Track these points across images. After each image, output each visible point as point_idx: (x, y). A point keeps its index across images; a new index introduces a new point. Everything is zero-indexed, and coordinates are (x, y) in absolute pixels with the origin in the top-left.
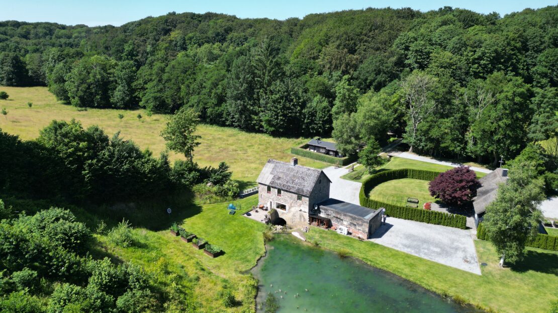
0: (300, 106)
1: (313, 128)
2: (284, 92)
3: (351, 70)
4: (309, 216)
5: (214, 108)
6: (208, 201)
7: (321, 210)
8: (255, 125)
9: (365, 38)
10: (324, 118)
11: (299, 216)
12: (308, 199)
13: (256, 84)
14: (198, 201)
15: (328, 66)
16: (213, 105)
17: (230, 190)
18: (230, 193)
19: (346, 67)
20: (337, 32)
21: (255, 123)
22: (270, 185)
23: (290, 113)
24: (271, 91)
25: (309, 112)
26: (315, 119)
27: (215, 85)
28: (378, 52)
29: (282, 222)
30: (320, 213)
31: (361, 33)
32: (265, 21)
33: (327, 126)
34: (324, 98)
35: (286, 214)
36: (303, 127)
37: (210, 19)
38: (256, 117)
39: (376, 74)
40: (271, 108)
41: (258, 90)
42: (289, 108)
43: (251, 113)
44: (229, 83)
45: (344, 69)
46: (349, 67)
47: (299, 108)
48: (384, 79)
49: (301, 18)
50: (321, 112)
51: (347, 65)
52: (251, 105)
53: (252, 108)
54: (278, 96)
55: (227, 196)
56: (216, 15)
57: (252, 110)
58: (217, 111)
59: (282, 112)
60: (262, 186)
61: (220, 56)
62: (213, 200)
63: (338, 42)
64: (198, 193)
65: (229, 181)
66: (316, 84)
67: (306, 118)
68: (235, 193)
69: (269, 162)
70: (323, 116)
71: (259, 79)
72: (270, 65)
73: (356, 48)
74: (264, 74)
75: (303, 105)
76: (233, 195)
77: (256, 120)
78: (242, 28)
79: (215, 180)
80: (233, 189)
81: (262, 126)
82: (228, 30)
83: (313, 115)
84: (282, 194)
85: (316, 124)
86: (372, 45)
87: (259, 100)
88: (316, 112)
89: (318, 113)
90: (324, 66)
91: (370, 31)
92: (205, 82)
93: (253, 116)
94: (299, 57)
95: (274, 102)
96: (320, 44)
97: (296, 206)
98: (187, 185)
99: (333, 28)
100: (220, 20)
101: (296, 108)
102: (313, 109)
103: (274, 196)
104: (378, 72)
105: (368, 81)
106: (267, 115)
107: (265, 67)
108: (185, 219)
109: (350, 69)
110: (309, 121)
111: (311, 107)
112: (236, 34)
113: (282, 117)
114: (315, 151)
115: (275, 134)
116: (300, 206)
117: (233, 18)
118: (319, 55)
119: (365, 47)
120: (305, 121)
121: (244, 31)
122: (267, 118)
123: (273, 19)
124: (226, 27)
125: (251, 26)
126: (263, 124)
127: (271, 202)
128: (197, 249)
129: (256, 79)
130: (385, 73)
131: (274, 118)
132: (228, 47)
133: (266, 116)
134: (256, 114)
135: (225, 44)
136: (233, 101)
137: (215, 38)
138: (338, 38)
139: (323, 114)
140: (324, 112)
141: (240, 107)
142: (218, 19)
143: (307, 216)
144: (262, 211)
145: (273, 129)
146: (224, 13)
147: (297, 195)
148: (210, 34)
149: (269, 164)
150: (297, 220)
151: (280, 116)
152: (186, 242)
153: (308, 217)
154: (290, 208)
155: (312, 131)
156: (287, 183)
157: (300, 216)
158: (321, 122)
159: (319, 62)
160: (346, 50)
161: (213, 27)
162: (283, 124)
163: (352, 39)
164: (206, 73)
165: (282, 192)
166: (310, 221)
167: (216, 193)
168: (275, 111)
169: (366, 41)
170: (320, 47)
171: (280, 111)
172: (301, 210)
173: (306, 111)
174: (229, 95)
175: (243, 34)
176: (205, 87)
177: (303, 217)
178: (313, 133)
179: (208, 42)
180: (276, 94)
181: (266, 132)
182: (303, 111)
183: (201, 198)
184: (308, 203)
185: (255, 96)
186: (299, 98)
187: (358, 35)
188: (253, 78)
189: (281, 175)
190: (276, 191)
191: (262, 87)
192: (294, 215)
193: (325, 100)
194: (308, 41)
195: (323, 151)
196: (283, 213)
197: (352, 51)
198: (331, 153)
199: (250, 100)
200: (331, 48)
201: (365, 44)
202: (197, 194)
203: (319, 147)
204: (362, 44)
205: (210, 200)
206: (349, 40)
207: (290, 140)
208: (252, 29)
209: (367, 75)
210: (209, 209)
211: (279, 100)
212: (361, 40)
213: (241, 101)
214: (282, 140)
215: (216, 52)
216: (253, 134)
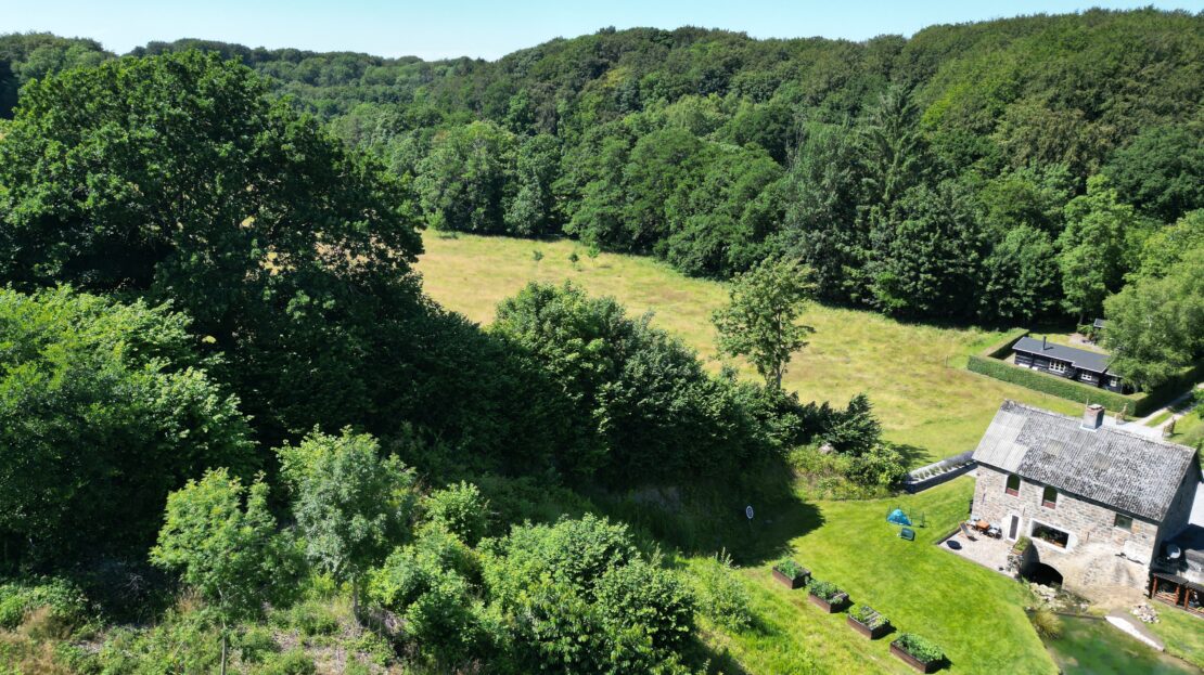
0: (978, 249)
1: (1008, 307)
2: (938, 214)
3: (1092, 161)
4: (1151, 575)
5: (745, 245)
6: (829, 493)
7: (1188, 561)
8: (849, 289)
9: (1131, 83)
10: (1041, 281)
11: (1112, 569)
12: (1154, 528)
13: (862, 193)
14: (805, 491)
15: (1026, 150)
16: (743, 238)
17: (883, 470)
18: (883, 478)
19: (1079, 155)
20: (1046, 68)
21: (851, 286)
22: (1021, 473)
23: (952, 265)
24: (901, 210)
25: (1001, 265)
26: (1015, 283)
27: (753, 194)
28: (1168, 118)
29: (1050, 576)
30: (1183, 570)
31: (1117, 70)
32: (817, 43)
33: (1050, 303)
34: (1038, 231)
35: (1068, 557)
36: (983, 302)
37: (691, 42)
38: (855, 272)
39: (1168, 175)
40: (902, 251)
41: (867, 207)
42: (949, 255)
43: (841, 261)
44: (793, 189)
45: (1075, 159)
46: (1085, 155)
47: (974, 255)
48: (1189, 187)
49: (908, 35)
50: (1033, 268)
51: (1082, 147)
52: (847, 243)
53: (847, 249)
54: (921, 223)
55: (876, 483)
56: (703, 32)
57: (848, 254)
58: (752, 253)
59: (930, 263)
60: (992, 473)
61: (720, 124)
62: (841, 491)
63: (1051, 92)
64: (803, 470)
65: (877, 446)
66: (1011, 194)
67: (989, 279)
68: (896, 478)
69: (1007, 407)
70: (1039, 278)
71: (871, 181)
72: (903, 146)
73: (1103, 106)
74: (884, 168)
75: (986, 250)
76: (891, 484)
77: (853, 279)
78: (765, 59)
79: (842, 441)
80: (891, 468)
81: (869, 294)
82: (734, 65)
83: (1011, 272)
84: (1058, 503)
85: (1017, 296)
86: (1150, 100)
87: (866, 230)
88: (1018, 265)
89: (1024, 270)
90: (1011, 151)
91: (1143, 66)
92: (726, 185)
93: (847, 269)
94: (939, 128)
95: (912, 236)
96: (997, 95)
97: (1106, 540)
98: (778, 447)
99: (1033, 57)
100: (714, 43)
101: (967, 255)
102: (1012, 259)
103: (1030, 503)
104: (1173, 169)
105: (1142, 191)
106: (888, 267)
107: (889, 153)
108: (790, 539)
109: (1090, 158)
110: (998, 287)
111: (1005, 253)
112: (751, 74)
113: (929, 276)
114: (1035, 368)
115: (903, 316)
116: (1121, 542)
117: (741, 39)
118: (995, 124)
119: (1128, 105)
120: (989, 288)
121: (769, 66)
122: (888, 276)
123: (835, 38)
124: (728, 59)
125: (784, 56)
126: (874, 288)
127: (1015, 520)
128: (867, 638)
129: (864, 180)
130: (1191, 171)
131: (909, 277)
132: (735, 103)
133: (885, 270)
134: (857, 264)
135: (731, 95)
136: (803, 233)
137: (704, 84)
138: (1050, 81)
139: (1040, 271)
140: (1042, 268)
141: (818, 246)
142: (708, 41)
143: (1142, 574)
144: (986, 537)
145: (901, 302)
146: (722, 28)
147: (1113, 514)
148: (694, 74)
149: (1008, 415)
150: (1106, 576)
151: (925, 272)
152: (828, 613)
153: (1148, 578)
154: (1081, 543)
155: (1003, 314)
156: (1079, 472)
157: (1118, 571)
158: (1031, 293)
159: (998, 139)
160: (1078, 112)
161: (699, 60)
162: (930, 293)
163: (1091, 85)
164: (728, 164)
165: (1060, 497)
166: (1150, 588)
167: (848, 475)
168: (911, 260)
169: (1132, 91)
170: (999, 104)
171: (923, 259)
172: (1123, 554)
173: (992, 261)
174: (791, 215)
175: (766, 74)
176: (726, 198)
177: (1128, 572)
178: (1007, 317)
179: (689, 92)
180: (916, 218)
181: (879, 310)
182: (985, 262)
183: (810, 483)
184: (1153, 539)
185: (858, 221)
186: (977, 231)
187: (1112, 76)
188: (857, 178)
189: (1054, 450)
190: (1040, 491)
191: (876, 200)
192: (1094, 564)
193: (1039, 237)
194: (966, 90)
195: (1061, 370)
196: (1054, 554)
197: (1092, 115)
198: (1086, 378)
199: (842, 229)
200: (1032, 107)
201: (1127, 96)
202: (799, 472)
203: (1047, 360)
204: (1119, 97)
205: (834, 491)
206: (1082, 88)
207: (950, 332)
208: (790, 62)
209: (1139, 175)
210: (839, 517)
211: (926, 234)
212: (1116, 88)
213: (821, 231)
214: (924, 331)
215: (711, 114)
216: (845, 313)
